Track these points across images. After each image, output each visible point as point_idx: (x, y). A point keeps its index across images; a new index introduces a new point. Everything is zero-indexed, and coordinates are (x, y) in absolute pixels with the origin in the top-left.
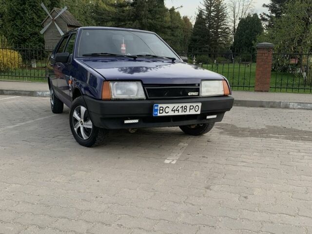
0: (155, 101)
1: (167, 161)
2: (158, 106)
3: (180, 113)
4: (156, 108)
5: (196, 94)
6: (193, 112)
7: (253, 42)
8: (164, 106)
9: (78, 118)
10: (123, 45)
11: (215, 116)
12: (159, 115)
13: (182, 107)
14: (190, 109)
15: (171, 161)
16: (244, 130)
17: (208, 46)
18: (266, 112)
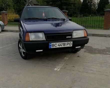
0: (50, 42)
1: (56, 69)
2: (51, 44)
3: (62, 46)
4: (50, 45)
5: (70, 37)
6: (68, 46)
7: (104, 8)
8: (54, 43)
9: (21, 47)
10: (43, 14)
11: (80, 47)
12: (52, 48)
13: (63, 44)
14: (67, 44)
15: (57, 69)
16: (95, 49)
17: (87, 10)
18: (107, 40)
